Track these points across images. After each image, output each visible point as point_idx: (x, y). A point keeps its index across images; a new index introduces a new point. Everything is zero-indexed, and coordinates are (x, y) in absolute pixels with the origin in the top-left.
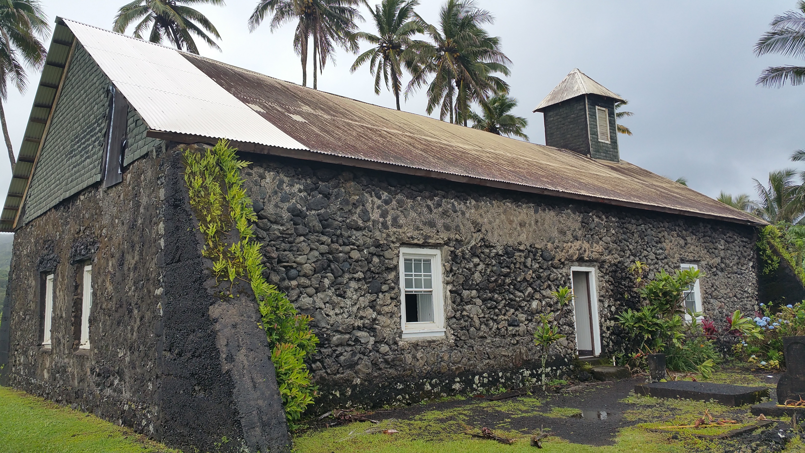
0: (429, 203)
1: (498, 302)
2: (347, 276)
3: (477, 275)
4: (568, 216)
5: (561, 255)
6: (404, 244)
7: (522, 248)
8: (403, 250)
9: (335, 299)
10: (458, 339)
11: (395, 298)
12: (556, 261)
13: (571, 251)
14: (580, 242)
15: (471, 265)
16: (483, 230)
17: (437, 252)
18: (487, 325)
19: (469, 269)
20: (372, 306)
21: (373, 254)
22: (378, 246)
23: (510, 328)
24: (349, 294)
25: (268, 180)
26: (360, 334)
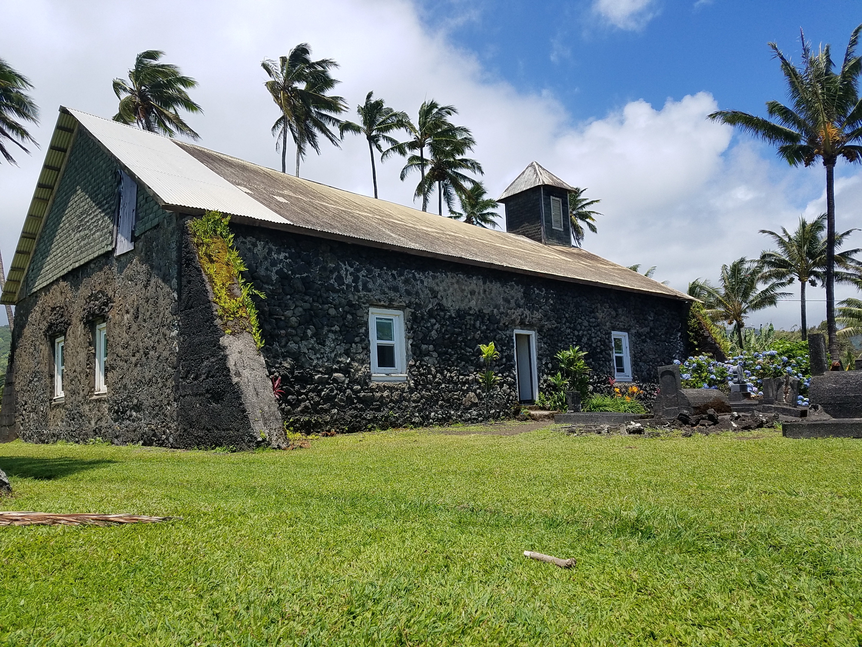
0: (394, 272)
1: (451, 355)
2: (326, 328)
3: (434, 333)
4: (512, 287)
5: (505, 320)
6: (373, 305)
7: (471, 312)
8: (372, 310)
9: (317, 347)
10: (416, 383)
11: (367, 349)
12: (501, 324)
13: (514, 317)
14: (522, 309)
15: (429, 325)
16: (439, 297)
17: (400, 312)
18: (442, 374)
19: (427, 328)
20: (347, 353)
21: (348, 313)
22: (350, 305)
23: (461, 377)
24: (328, 343)
25: (259, 247)
26: (336, 375)
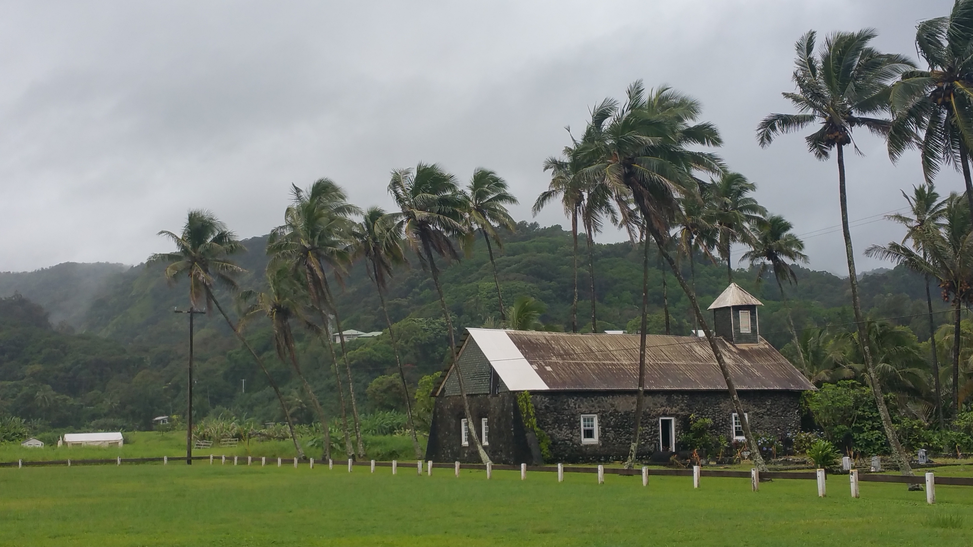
0: (593, 399)
1: (621, 432)
2: (562, 424)
3: (612, 423)
4: (659, 397)
5: (654, 413)
6: (582, 413)
7: (633, 412)
8: (582, 415)
9: (559, 431)
10: (603, 444)
11: (580, 431)
12: (651, 415)
13: (659, 412)
14: (665, 408)
15: (610, 419)
16: (615, 406)
17: (596, 415)
18: (616, 440)
19: (609, 421)
20: (571, 433)
21: (571, 418)
22: (573, 414)
23: (627, 441)
24: (563, 429)
25: (538, 398)
26: (567, 442)
